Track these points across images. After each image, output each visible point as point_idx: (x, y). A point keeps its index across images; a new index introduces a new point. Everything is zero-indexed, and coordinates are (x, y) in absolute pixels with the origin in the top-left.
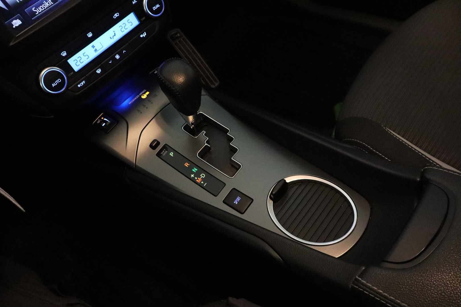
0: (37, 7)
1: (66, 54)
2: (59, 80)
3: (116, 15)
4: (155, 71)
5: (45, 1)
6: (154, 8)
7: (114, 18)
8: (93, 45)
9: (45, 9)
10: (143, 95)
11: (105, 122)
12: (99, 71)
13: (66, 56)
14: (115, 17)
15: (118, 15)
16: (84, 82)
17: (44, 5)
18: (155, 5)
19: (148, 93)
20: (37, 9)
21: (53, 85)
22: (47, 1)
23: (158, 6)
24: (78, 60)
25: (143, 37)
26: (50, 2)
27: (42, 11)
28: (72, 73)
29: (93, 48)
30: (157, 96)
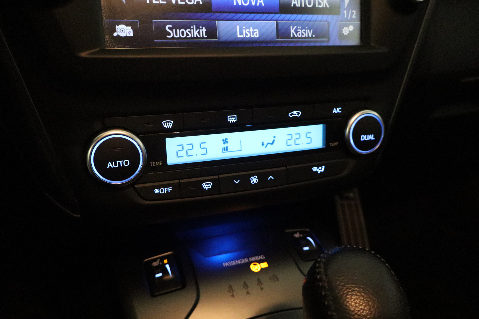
0: (175, 27)
1: (171, 126)
2: (126, 163)
3: (295, 113)
4: (296, 233)
5: (194, 26)
6: (363, 137)
7: (289, 115)
8: (226, 139)
9: (186, 38)
10: (255, 265)
11: (165, 272)
12: (207, 186)
13: (168, 130)
14: (291, 115)
15: (298, 116)
16: (169, 189)
17: (190, 32)
18: (367, 134)
19: (265, 265)
20: (174, 30)
21: (110, 165)
22: (200, 29)
23: (371, 137)
24: (186, 147)
25: (317, 172)
26: (203, 32)
27: (180, 38)
28: (159, 163)
29: (224, 143)
30: (278, 280)
